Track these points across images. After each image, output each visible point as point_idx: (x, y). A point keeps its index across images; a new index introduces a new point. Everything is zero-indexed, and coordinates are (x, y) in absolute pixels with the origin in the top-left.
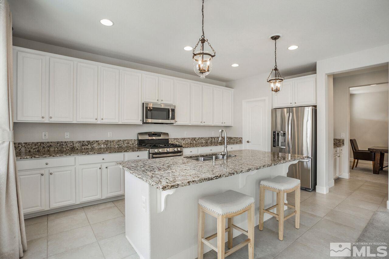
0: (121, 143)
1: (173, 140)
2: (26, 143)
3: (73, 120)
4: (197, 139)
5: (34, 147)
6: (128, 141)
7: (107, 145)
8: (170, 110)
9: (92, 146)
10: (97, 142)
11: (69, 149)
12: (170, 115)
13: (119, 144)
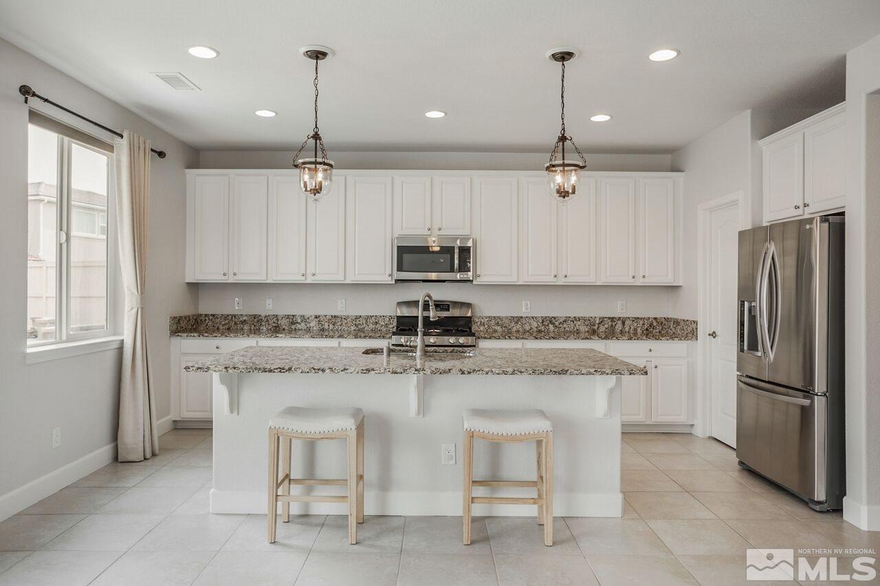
0: (361, 323)
1: (487, 320)
2: (213, 315)
3: (267, 277)
4: (561, 320)
5: (223, 323)
6: (376, 320)
7: (334, 325)
8: (457, 251)
9: (308, 326)
10: (316, 317)
11: (271, 329)
12: (456, 262)
13: (357, 323)
